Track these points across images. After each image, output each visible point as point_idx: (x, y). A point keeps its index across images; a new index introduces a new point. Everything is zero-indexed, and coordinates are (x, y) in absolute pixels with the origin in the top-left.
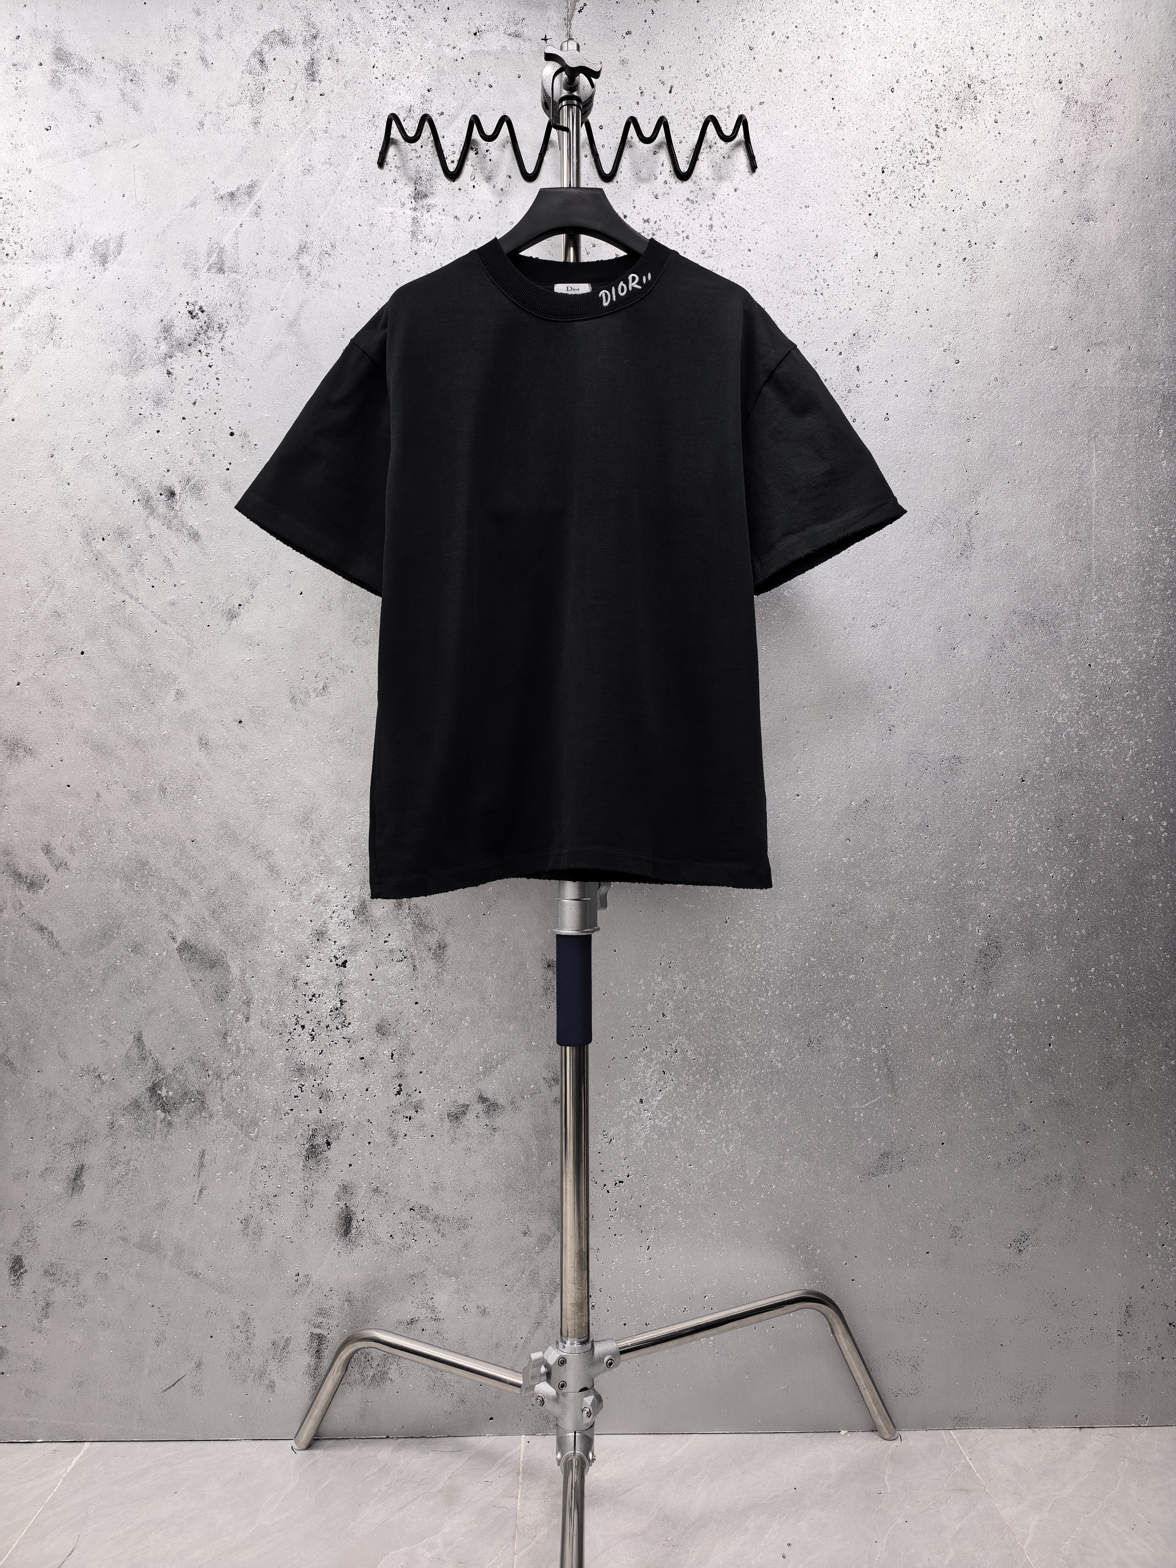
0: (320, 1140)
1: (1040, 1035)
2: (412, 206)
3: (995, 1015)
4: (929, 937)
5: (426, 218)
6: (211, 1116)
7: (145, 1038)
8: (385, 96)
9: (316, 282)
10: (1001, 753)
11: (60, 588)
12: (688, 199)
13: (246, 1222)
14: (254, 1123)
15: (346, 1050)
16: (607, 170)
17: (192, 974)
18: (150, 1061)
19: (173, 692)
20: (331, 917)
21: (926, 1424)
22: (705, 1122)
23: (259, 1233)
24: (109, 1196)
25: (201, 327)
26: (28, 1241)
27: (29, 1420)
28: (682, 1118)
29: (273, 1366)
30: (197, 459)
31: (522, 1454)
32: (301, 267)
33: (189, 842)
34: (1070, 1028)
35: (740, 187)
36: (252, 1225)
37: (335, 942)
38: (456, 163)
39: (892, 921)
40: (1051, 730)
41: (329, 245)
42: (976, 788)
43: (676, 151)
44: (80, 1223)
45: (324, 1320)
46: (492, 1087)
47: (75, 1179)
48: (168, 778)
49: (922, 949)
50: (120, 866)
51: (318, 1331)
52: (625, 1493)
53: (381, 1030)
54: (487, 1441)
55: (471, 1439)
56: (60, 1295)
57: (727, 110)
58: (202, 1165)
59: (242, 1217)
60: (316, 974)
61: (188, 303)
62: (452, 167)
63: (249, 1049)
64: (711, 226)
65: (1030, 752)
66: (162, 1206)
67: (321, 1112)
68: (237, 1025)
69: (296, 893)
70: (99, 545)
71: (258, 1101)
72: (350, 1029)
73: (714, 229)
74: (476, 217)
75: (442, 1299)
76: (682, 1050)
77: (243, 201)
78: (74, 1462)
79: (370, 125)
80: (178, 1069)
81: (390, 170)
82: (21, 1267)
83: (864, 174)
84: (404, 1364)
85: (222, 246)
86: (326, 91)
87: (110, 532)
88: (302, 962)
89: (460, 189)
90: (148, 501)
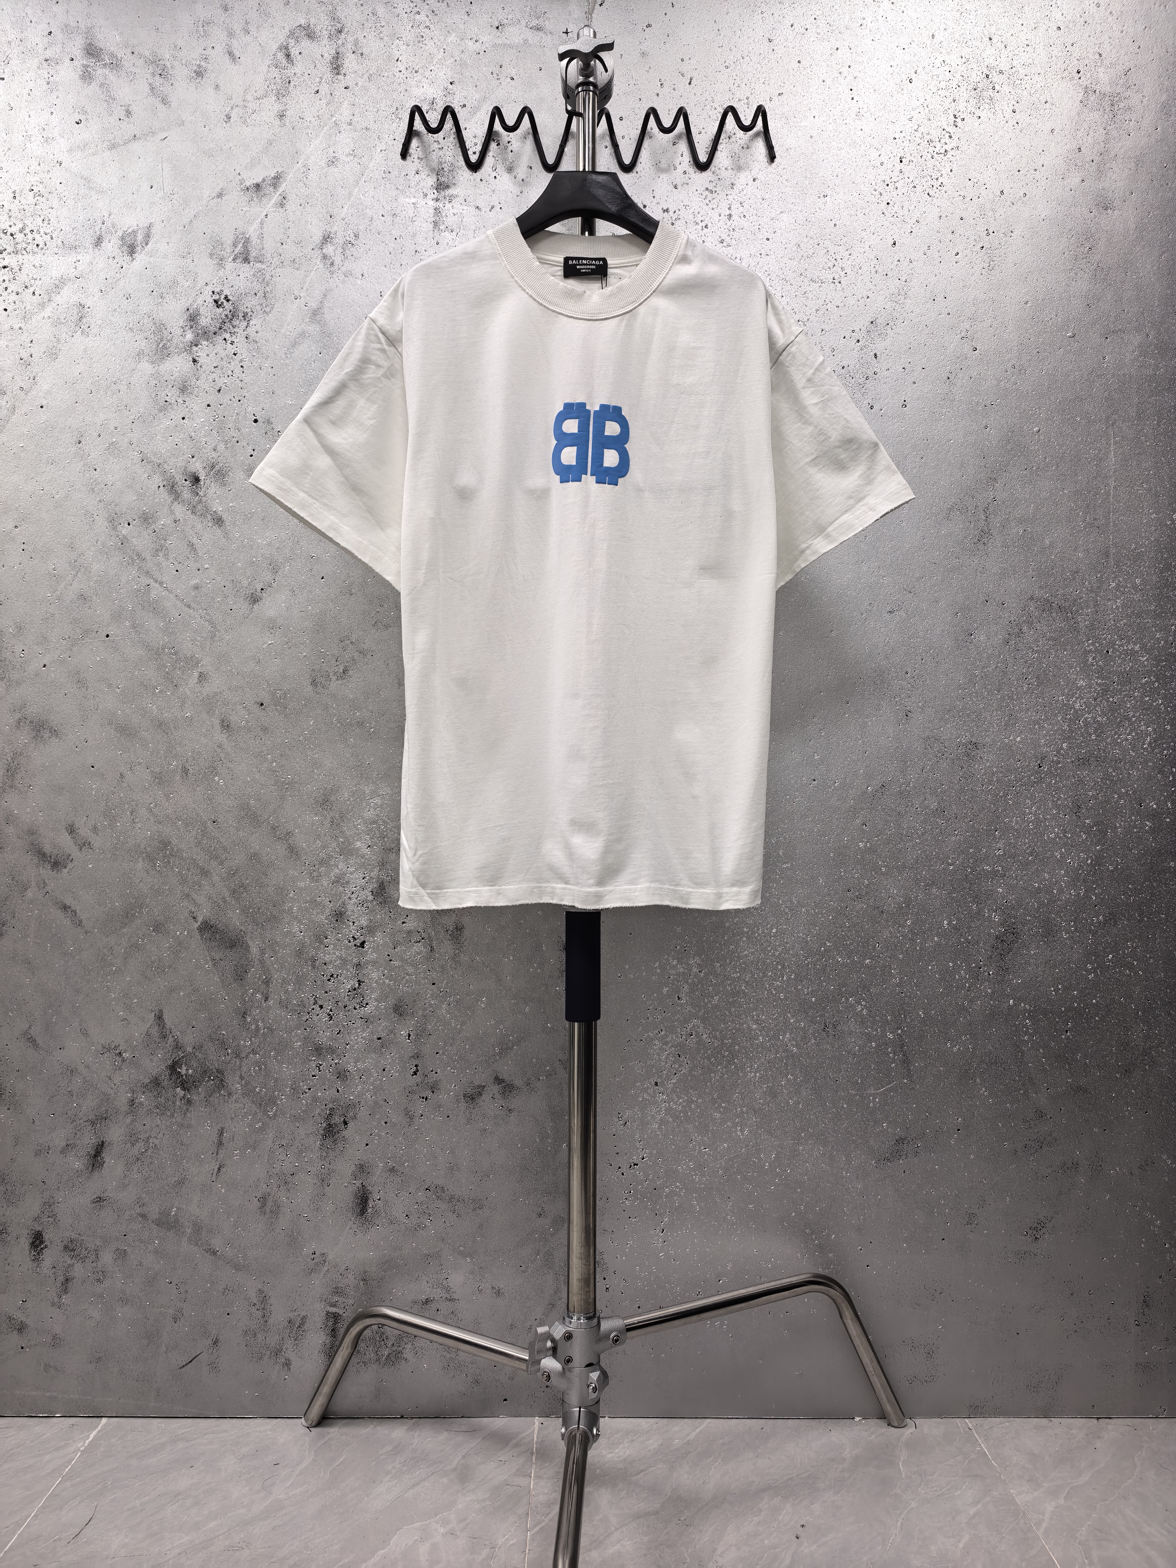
0: (337, 1119)
1: (1058, 1022)
2: (435, 196)
3: (1011, 1002)
4: (946, 922)
5: (448, 209)
6: (230, 1094)
7: (165, 1017)
8: (408, 88)
9: (339, 272)
10: (1018, 739)
11: (87, 572)
12: (707, 189)
13: (263, 1200)
14: (272, 1101)
15: (363, 1031)
16: (627, 160)
17: (212, 954)
18: (171, 1039)
19: (196, 674)
20: (350, 898)
21: (941, 1412)
22: (720, 1106)
23: (276, 1211)
24: (128, 1173)
25: (226, 316)
26: (49, 1217)
27: (48, 1394)
28: (697, 1101)
29: (289, 1344)
30: (221, 447)
31: (535, 1436)
32: (325, 257)
33: (209, 823)
34: (1087, 1015)
35: (759, 177)
36: (270, 1203)
37: (354, 923)
38: (477, 155)
39: (908, 906)
40: (1068, 717)
41: (352, 235)
42: (993, 774)
43: (696, 141)
44: (100, 1199)
45: (341, 1300)
46: (507, 1069)
47: (95, 1156)
48: (190, 759)
49: (938, 935)
50: (142, 846)
51: (333, 1310)
52: (638, 1474)
53: (399, 1010)
54: (500, 1423)
55: (485, 1420)
56: (79, 1270)
57: (746, 101)
58: (220, 1143)
59: (259, 1195)
60: (335, 954)
61: (213, 292)
62: (474, 158)
63: (268, 1028)
64: (730, 215)
65: (1048, 738)
66: (181, 1182)
67: (338, 1091)
68: (256, 1005)
69: (315, 874)
70: (125, 530)
71: (276, 1080)
72: (368, 1009)
73: (733, 218)
74: (497, 208)
75: (457, 1279)
76: (697, 1034)
77: (268, 192)
78: (92, 1436)
79: (394, 118)
80: (198, 1047)
81: (413, 162)
82: (42, 1242)
83: (882, 164)
84: (419, 1343)
85: (247, 236)
86: (351, 84)
87: (136, 517)
88: (321, 942)
89: (481, 180)
90: (173, 486)
